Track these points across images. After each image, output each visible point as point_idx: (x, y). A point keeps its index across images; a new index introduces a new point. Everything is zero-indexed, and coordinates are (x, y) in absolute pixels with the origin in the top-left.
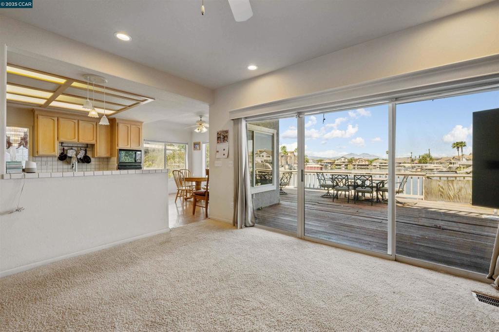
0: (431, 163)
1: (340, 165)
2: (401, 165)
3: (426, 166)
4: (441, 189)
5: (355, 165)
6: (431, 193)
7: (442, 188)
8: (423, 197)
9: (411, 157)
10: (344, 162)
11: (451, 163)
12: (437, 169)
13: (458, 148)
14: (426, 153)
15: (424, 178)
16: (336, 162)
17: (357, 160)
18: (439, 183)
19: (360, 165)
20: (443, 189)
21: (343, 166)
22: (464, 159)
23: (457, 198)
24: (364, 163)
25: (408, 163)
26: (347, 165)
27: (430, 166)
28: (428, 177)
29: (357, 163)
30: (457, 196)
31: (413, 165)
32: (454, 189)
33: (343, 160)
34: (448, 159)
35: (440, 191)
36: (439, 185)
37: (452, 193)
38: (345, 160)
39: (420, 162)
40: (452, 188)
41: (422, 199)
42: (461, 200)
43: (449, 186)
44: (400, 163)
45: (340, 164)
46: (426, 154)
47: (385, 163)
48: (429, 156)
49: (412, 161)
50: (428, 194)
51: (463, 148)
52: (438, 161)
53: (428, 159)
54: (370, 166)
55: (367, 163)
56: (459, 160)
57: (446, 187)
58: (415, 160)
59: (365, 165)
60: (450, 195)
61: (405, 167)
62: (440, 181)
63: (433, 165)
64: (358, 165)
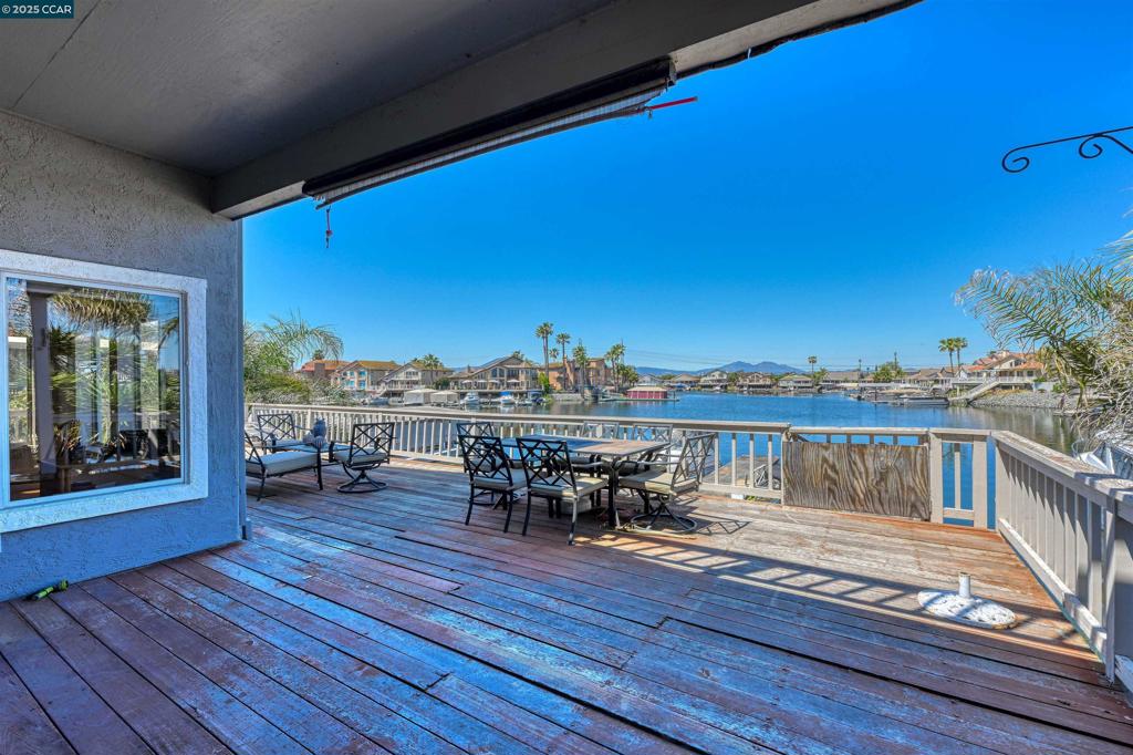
0: (899, 381)
1: (711, 387)
2: (838, 385)
3: (887, 388)
4: (829, 471)
5: (742, 386)
6: (802, 484)
7: (833, 467)
8: (780, 495)
9: (859, 370)
10: (719, 381)
11: (937, 381)
12: (909, 394)
13: (952, 350)
14: (890, 361)
15: (784, 438)
16: (702, 380)
17: (747, 375)
18: (826, 454)
19: (753, 386)
20: (837, 472)
21: (718, 388)
22: (962, 374)
23: (876, 500)
24: (761, 382)
25: (853, 382)
26: (726, 386)
27: (896, 388)
28: (796, 436)
29: (748, 382)
30: (875, 493)
31: (861, 385)
32: (867, 472)
33: (717, 375)
34: (932, 372)
35: (826, 477)
36: (825, 460)
37: (860, 486)
38: (721, 375)
39: (877, 380)
40: (863, 470)
41: (779, 502)
42: (886, 507)
43: (852, 463)
44: (837, 382)
45: (711, 383)
46: (890, 364)
47: (806, 382)
48: (895, 366)
49: (862, 377)
50: (794, 487)
51: (962, 350)
52: (912, 377)
53: (893, 373)
54: (774, 387)
55: (768, 382)
56: (953, 374)
57: (843, 466)
58: (868, 375)
59: (763, 386)
60: (855, 490)
61: (845, 389)
62: (826, 448)
63: (902, 386)
64: (750, 386)
